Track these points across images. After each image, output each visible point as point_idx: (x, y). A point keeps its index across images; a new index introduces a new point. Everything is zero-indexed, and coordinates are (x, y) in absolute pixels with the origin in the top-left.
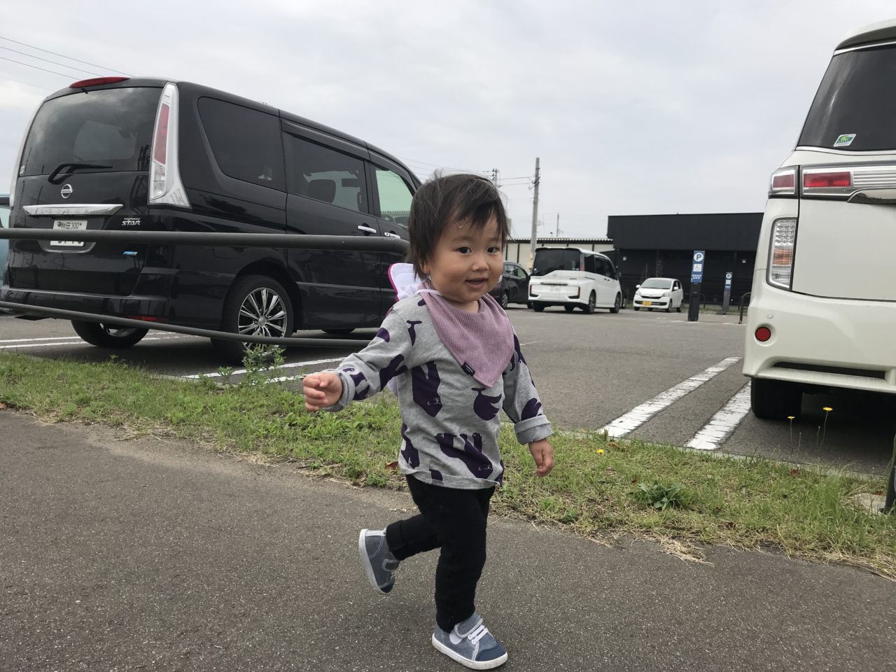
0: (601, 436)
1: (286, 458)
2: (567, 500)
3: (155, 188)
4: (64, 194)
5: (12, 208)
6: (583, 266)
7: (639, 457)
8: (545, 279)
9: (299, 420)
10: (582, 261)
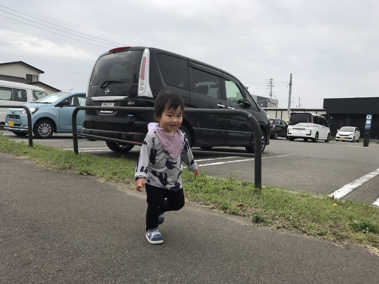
0: (331, 198)
1: (195, 200)
2: (320, 225)
3: (140, 90)
4: (106, 93)
5: (87, 98)
6: (312, 121)
7: (350, 208)
8: (295, 126)
9: (198, 184)
10: (312, 119)
